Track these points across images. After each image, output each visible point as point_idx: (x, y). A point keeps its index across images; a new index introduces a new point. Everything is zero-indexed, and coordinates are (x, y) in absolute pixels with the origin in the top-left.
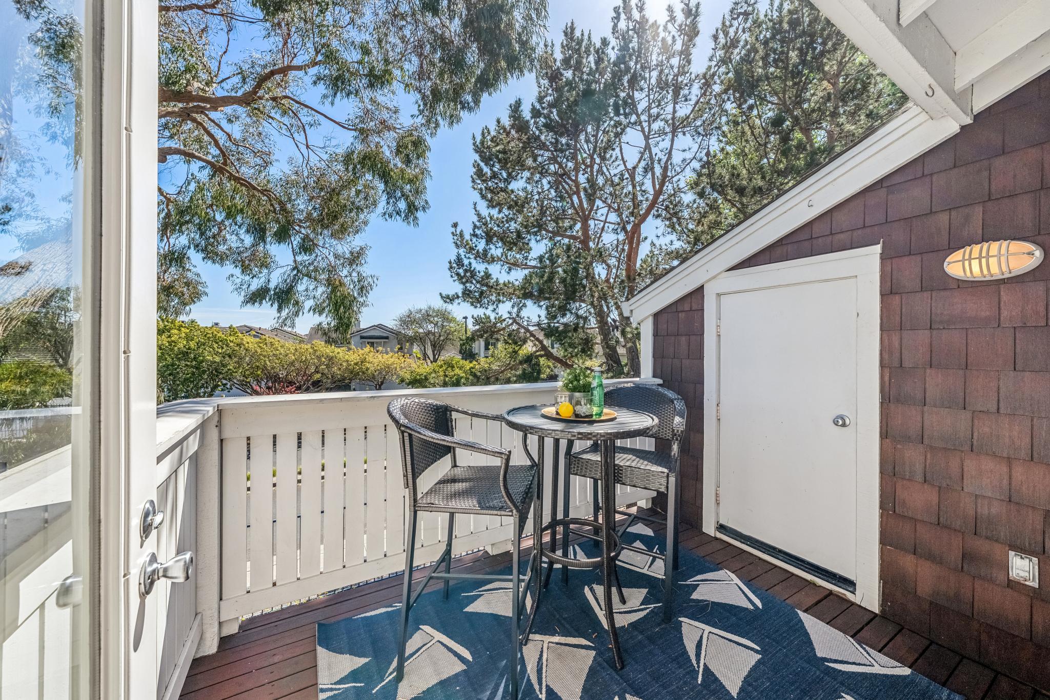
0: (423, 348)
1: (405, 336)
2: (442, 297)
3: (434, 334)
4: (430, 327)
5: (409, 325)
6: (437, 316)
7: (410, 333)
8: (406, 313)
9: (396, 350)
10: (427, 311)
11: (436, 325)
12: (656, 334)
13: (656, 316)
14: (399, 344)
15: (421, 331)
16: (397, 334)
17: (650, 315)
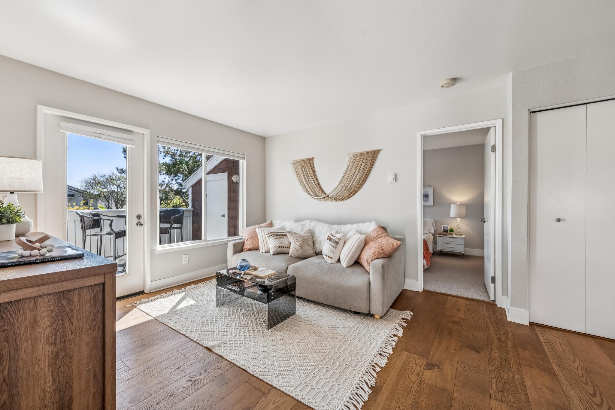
0: (107, 203)
1: (90, 194)
2: (118, 169)
3: (117, 193)
4: (114, 188)
5: (94, 186)
6: (119, 180)
7: (95, 192)
8: (92, 177)
9: (81, 204)
10: (110, 176)
11: (118, 186)
12: (192, 193)
13: (193, 187)
14: (84, 200)
15: (105, 190)
16: (82, 193)
17: (190, 187)
